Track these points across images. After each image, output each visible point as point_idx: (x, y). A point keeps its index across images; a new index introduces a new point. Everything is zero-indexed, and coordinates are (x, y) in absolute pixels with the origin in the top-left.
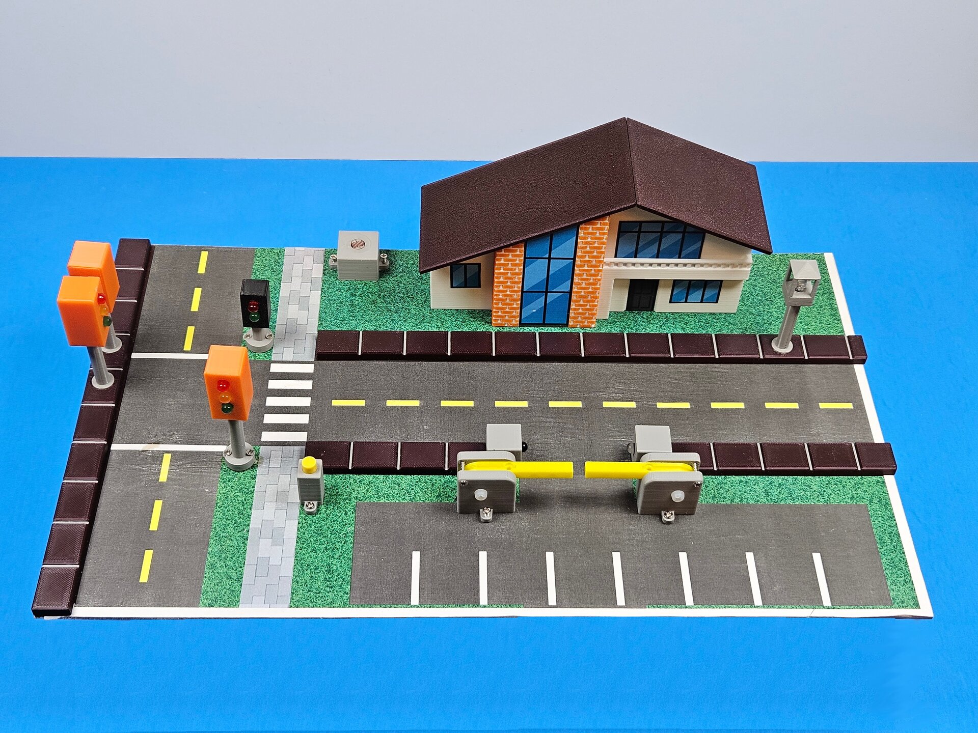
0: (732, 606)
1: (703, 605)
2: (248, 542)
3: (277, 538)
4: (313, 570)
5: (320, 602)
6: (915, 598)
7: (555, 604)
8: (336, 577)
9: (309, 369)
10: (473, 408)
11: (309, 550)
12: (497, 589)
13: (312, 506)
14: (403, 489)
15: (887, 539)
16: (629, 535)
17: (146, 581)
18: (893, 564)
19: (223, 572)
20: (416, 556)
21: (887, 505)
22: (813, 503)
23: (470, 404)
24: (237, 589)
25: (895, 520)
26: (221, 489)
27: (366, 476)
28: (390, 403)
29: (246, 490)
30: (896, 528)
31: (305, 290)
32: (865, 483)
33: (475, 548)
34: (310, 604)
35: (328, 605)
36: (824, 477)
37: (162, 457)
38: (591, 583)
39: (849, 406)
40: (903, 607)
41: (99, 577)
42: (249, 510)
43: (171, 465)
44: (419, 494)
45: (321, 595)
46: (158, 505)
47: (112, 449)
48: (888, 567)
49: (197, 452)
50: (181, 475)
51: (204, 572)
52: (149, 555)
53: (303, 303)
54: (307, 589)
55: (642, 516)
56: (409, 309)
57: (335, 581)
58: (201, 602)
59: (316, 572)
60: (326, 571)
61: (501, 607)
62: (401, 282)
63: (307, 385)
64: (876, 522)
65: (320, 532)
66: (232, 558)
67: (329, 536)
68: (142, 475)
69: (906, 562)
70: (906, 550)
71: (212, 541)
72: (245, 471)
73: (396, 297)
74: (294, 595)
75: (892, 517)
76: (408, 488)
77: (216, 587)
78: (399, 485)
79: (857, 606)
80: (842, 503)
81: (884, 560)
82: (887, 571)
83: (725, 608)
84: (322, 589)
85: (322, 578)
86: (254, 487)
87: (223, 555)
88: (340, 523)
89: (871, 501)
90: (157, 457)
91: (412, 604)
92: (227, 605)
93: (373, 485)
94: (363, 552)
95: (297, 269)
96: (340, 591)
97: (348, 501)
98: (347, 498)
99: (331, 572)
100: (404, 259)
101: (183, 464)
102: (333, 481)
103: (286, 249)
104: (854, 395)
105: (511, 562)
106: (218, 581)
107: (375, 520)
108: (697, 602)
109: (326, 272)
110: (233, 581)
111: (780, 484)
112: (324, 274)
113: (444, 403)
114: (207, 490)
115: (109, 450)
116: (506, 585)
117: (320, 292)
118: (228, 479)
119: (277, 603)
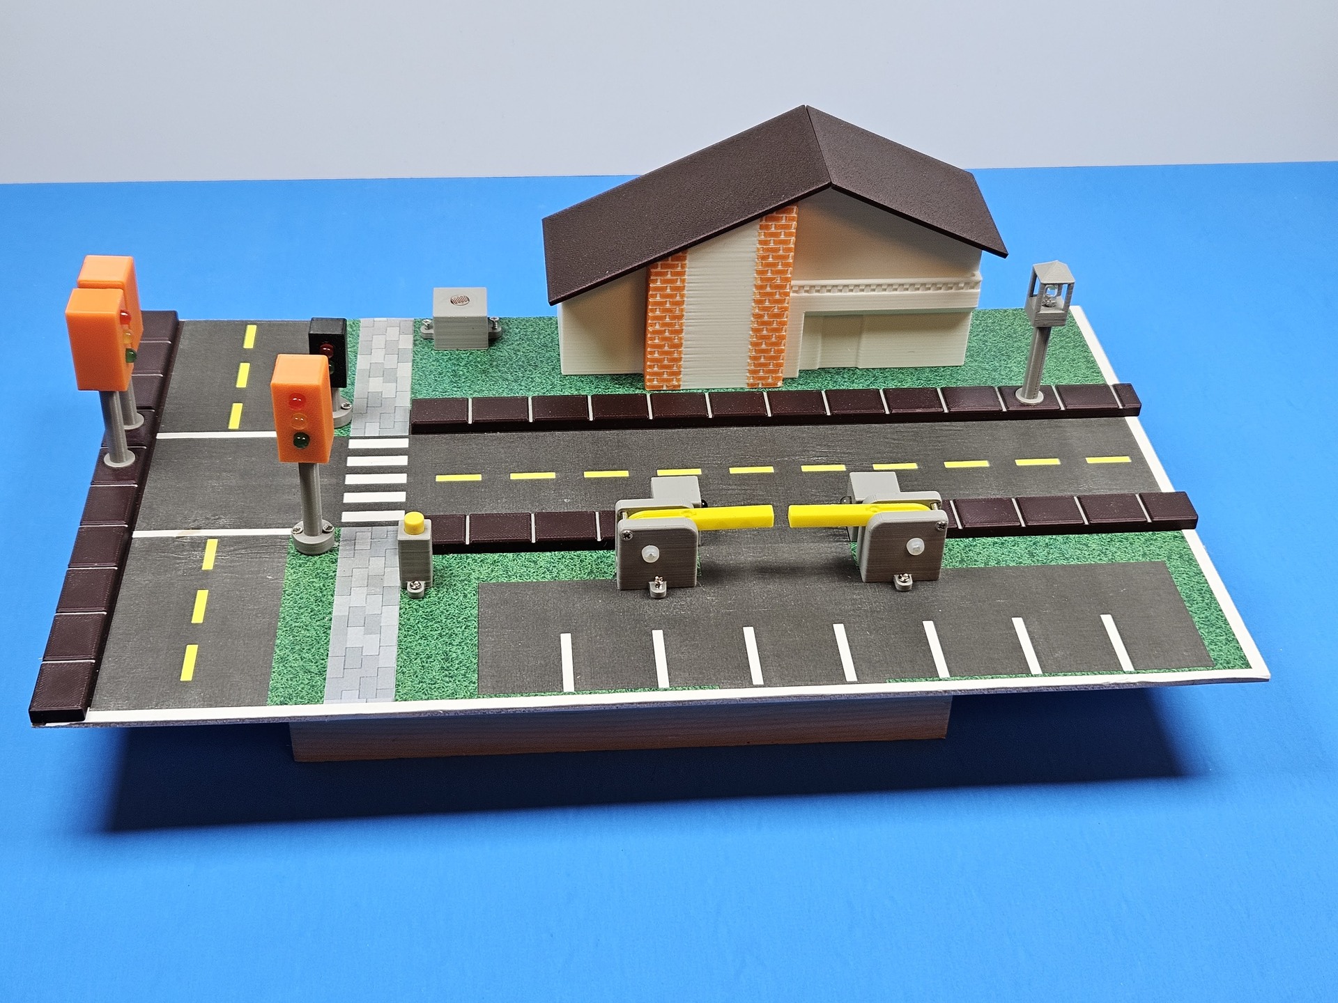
0: (1001, 676)
1: (963, 677)
2: (331, 632)
3: (371, 625)
4: (424, 660)
5: (436, 694)
6: (1243, 658)
7: (762, 683)
8: (457, 666)
9: (404, 443)
10: (627, 478)
11: (418, 637)
12: (680, 669)
13: (419, 587)
14: (541, 567)
15: (1196, 596)
16: (853, 604)
17: (190, 678)
18: (1207, 622)
19: (299, 666)
20: (566, 639)
21: (1191, 560)
22: (1093, 563)
23: (625, 474)
24: (319, 683)
25: (1204, 576)
26: (289, 576)
27: (488, 555)
28: (514, 476)
29: (325, 576)
30: (1207, 585)
31: (391, 362)
32: (1159, 539)
33: (646, 626)
34: (424, 696)
35: (448, 696)
36: (1104, 535)
37: (205, 543)
38: (808, 657)
39: (1127, 459)
40: (1229, 668)
41: (123, 677)
42: (330, 597)
43: (217, 552)
44: (564, 572)
45: (437, 686)
46: (202, 597)
47: (134, 536)
48: (1202, 626)
49: (254, 536)
50: (232, 561)
51: (271, 667)
52: (192, 651)
53: (389, 376)
54: (417, 681)
55: (868, 584)
56: (531, 378)
57: (456, 670)
58: (268, 699)
59: (429, 660)
60: (442, 659)
61: (689, 689)
62: (519, 351)
63: (403, 461)
64: (1179, 580)
65: (430, 617)
66: (309, 649)
67: (443, 621)
68: (178, 564)
69: (1226, 620)
70: (1222, 607)
71: (280, 632)
72: (321, 554)
73: (514, 365)
74: (400, 688)
75: (1200, 573)
76: (549, 565)
77: (290, 682)
78: (535, 562)
79: (1169, 669)
80: (1131, 561)
81: (1196, 619)
82: (1202, 630)
83: (992, 678)
84: (438, 679)
85: (438, 667)
86: (335, 571)
87: (297, 648)
88: (457, 607)
89: (1169, 558)
90: (200, 544)
91: (565, 691)
92: (306, 702)
93: (499, 564)
94: (493, 636)
95: (379, 341)
96: (464, 681)
97: (466, 583)
98: (465, 579)
99: (450, 660)
100: (522, 327)
101: (235, 550)
102: (444, 561)
103: (362, 320)
104: (1131, 447)
105: (697, 640)
106: (292, 676)
107: (506, 602)
108: (954, 673)
109: (417, 342)
110: (313, 675)
111: (1047, 544)
112: (415, 345)
113: (588, 475)
114: (270, 577)
115: (131, 538)
116: (693, 665)
117: (411, 364)
118: (298, 564)
119: (377, 695)
